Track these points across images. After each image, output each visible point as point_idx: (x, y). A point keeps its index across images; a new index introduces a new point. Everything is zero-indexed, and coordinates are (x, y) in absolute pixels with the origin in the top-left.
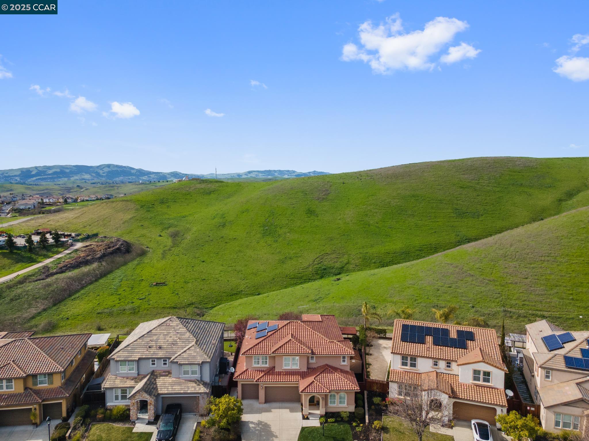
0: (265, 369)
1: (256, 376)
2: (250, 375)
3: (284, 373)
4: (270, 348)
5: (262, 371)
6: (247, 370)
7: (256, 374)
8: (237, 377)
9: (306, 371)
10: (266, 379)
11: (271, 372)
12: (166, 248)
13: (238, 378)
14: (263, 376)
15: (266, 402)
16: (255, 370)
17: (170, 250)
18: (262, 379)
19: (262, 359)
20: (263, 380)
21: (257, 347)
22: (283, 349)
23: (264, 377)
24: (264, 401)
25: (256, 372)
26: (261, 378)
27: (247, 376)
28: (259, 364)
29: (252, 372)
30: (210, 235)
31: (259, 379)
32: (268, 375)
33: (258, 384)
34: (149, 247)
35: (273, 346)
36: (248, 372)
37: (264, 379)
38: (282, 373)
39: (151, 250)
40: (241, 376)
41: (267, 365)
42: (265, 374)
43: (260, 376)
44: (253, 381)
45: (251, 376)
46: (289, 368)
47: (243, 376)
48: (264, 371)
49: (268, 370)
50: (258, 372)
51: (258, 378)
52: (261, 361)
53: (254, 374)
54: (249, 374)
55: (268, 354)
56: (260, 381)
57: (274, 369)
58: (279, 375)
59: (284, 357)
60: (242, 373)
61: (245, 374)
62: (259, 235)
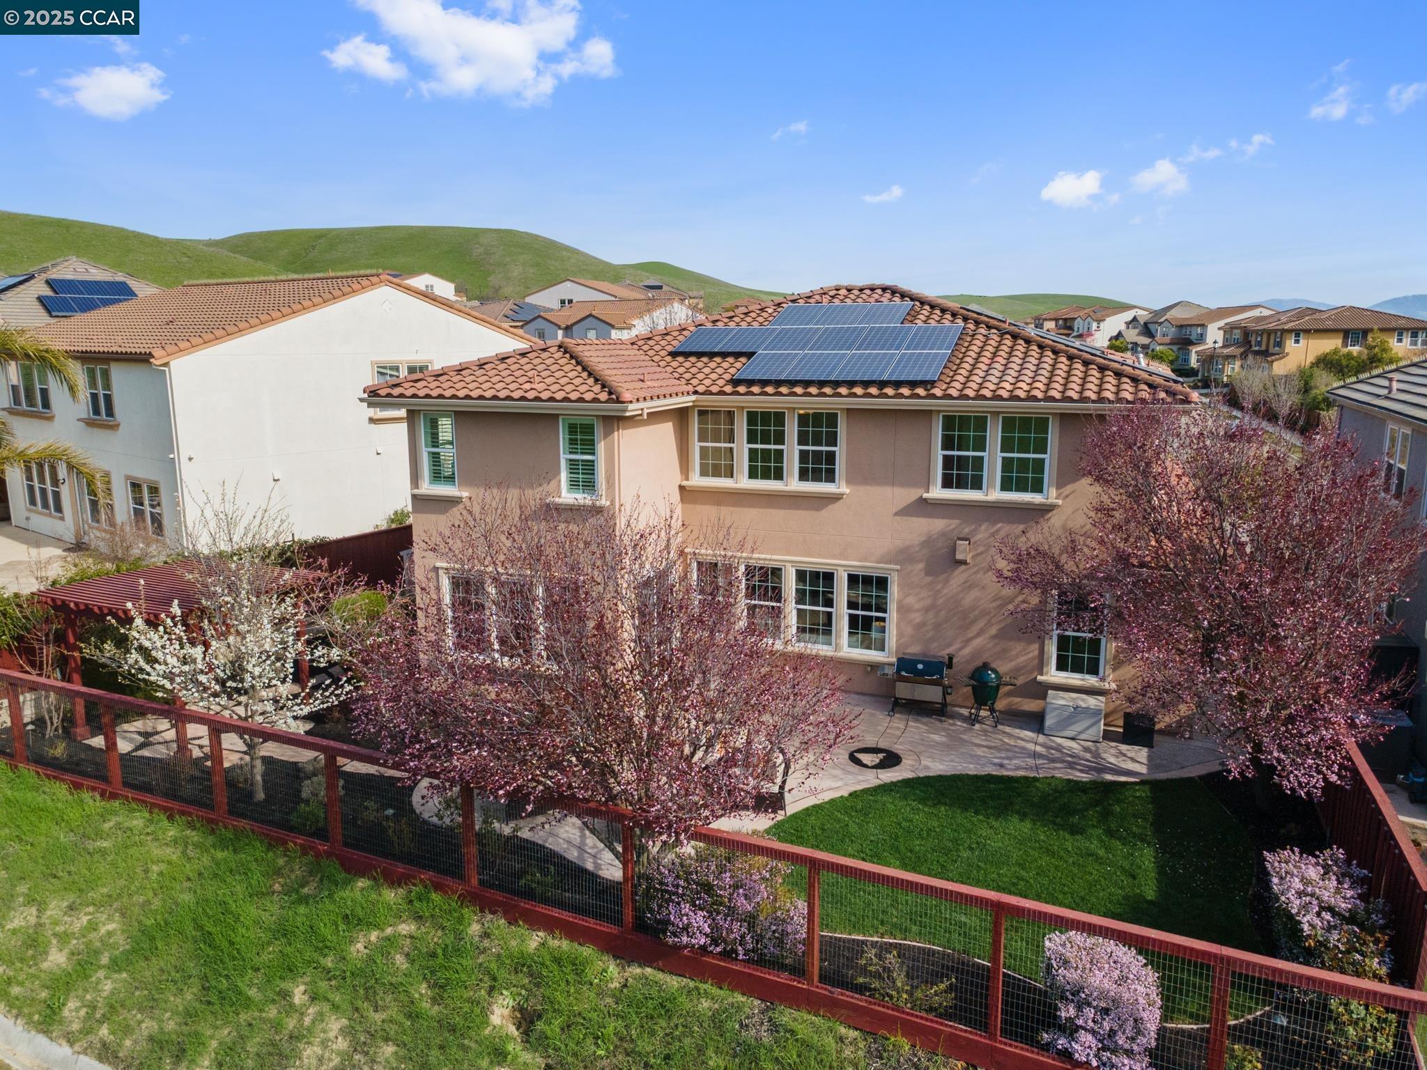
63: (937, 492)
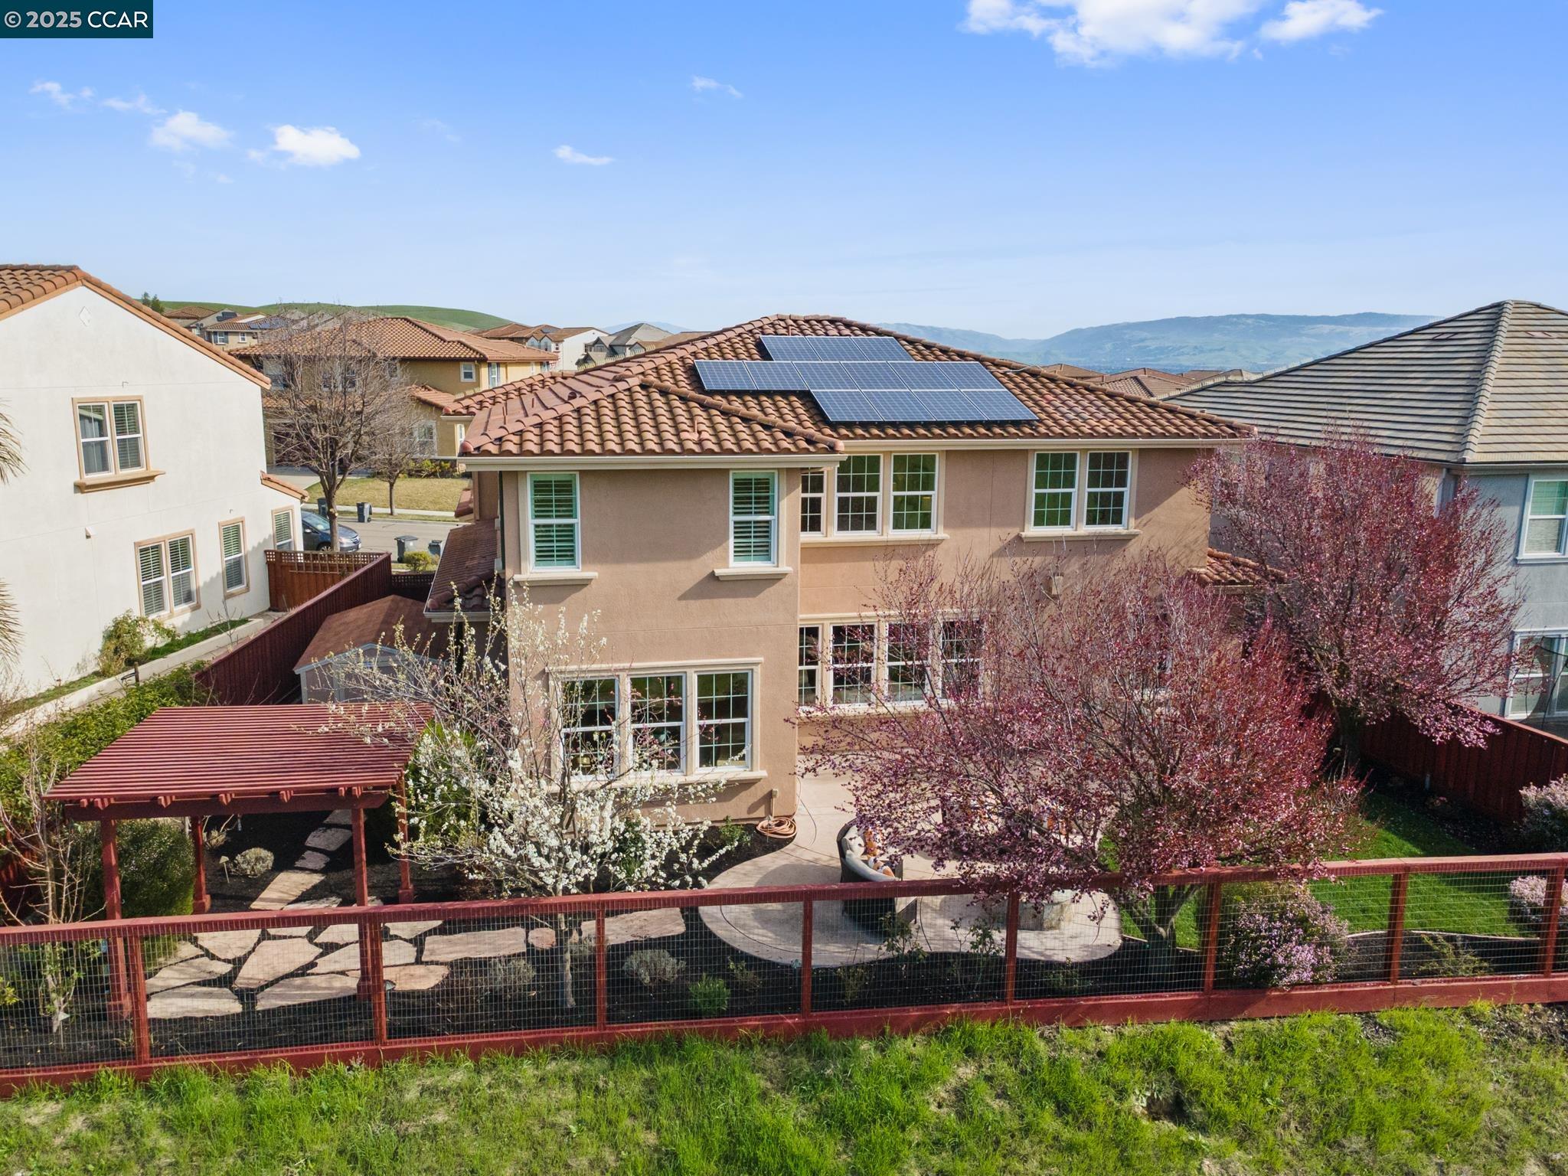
63: (1032, 531)
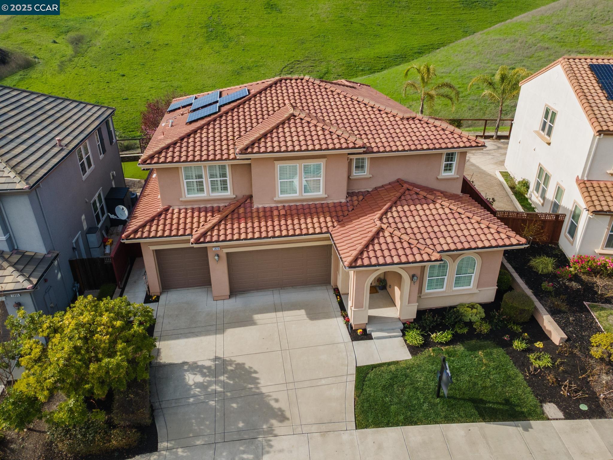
0: (222, 205)
1: (195, 225)
2: (178, 224)
3: (282, 212)
4: (231, 142)
5: (213, 211)
6: (167, 210)
7: (195, 220)
8: (135, 232)
9: (343, 201)
10: (229, 231)
11: (241, 210)
12: (64, 59)
13: (139, 235)
14: (218, 224)
15: (234, 292)
16: (193, 210)
17: (70, 60)
18: (215, 232)
19: (212, 176)
20: (219, 236)
21: (191, 140)
22: (275, 139)
23: (222, 227)
24: (227, 292)
25: (196, 214)
26: (212, 229)
27: (168, 227)
28: (202, 190)
29: (182, 215)
30: (130, 40)
31: (204, 235)
32: (232, 219)
33: (206, 248)
34: (39, 57)
35: (240, 136)
36: (169, 216)
37: (222, 232)
38: (275, 213)
39: (40, 61)
40: (147, 228)
41: (229, 194)
42: (225, 218)
43: (208, 226)
44: (188, 241)
45: (182, 226)
46: (296, 196)
47: (154, 228)
48: (219, 210)
49: (232, 207)
50: (202, 214)
51: (201, 230)
52: (206, 181)
53: (189, 220)
54: (175, 221)
55: (228, 159)
56: (208, 239)
57: (251, 203)
58: (266, 217)
59: (278, 165)
60: (152, 220)
61: (161, 222)
62: (201, 40)
